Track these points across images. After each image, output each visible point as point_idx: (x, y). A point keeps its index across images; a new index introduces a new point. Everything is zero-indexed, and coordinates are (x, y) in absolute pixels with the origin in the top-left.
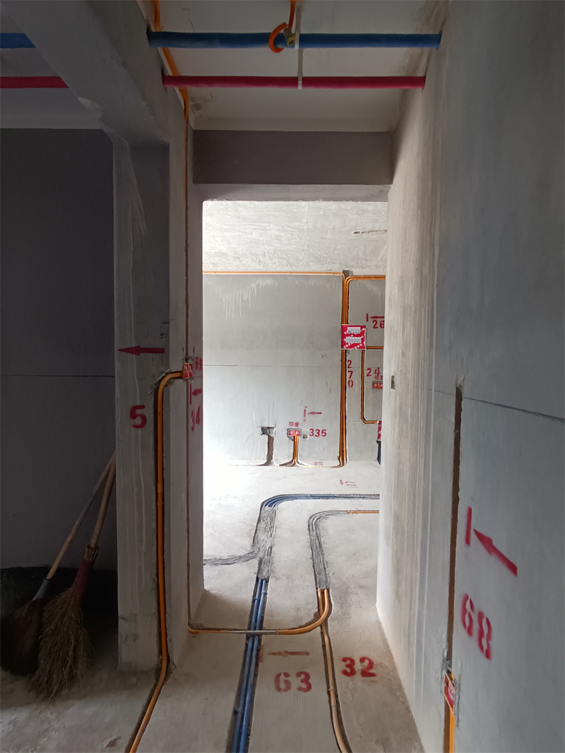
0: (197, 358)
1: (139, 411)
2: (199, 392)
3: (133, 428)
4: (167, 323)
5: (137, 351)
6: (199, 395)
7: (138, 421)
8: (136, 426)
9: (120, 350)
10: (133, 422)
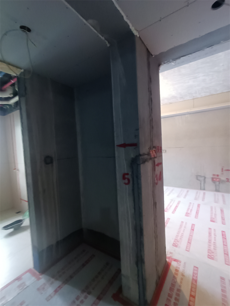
0: (158, 147)
1: (126, 176)
2: (160, 164)
3: (124, 185)
4: (137, 130)
5: (124, 145)
6: (160, 166)
7: (126, 181)
8: (126, 184)
9: (117, 146)
10: (124, 181)
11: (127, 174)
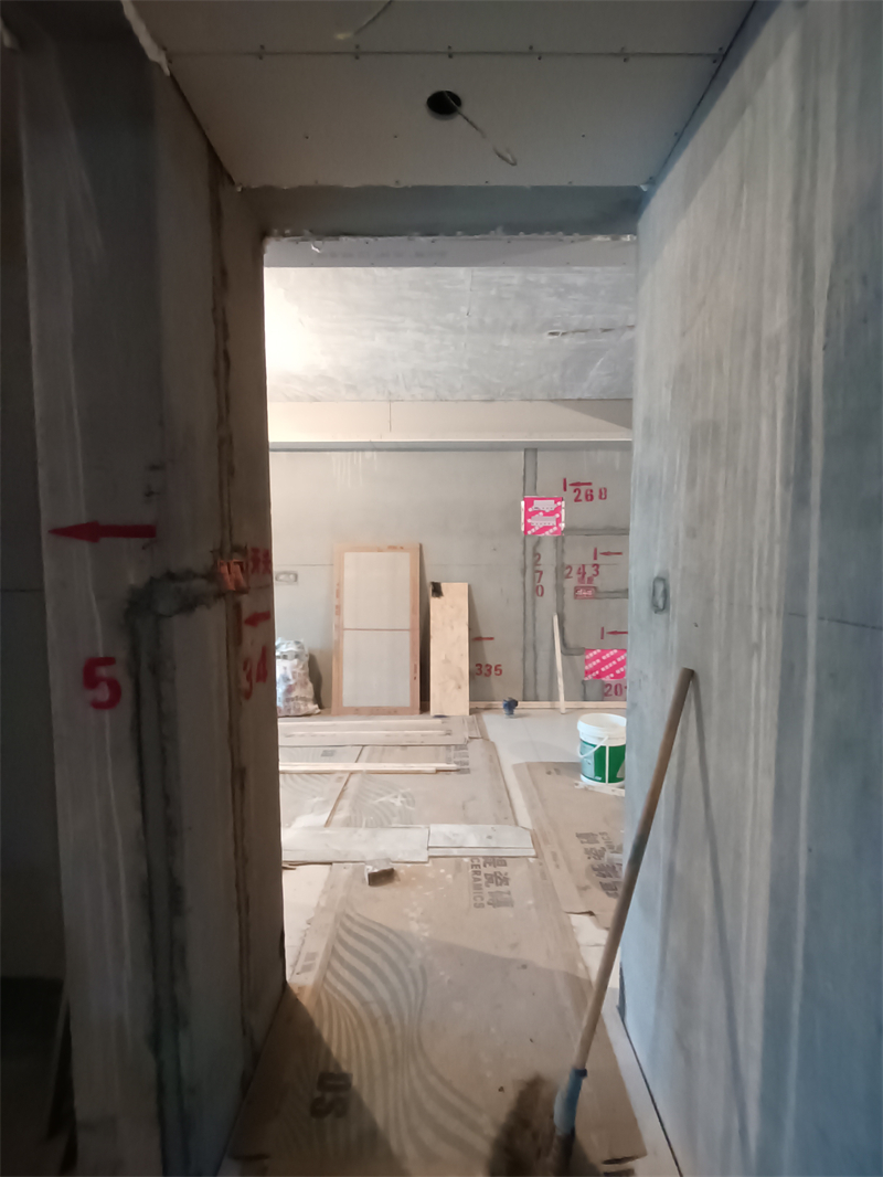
0: (255, 550)
1: (103, 671)
2: (265, 617)
3: (92, 710)
4: (158, 468)
5: (90, 532)
6: (263, 625)
7: (103, 694)
8: (97, 705)
9: (52, 531)
10: (91, 694)
11: (108, 661)
